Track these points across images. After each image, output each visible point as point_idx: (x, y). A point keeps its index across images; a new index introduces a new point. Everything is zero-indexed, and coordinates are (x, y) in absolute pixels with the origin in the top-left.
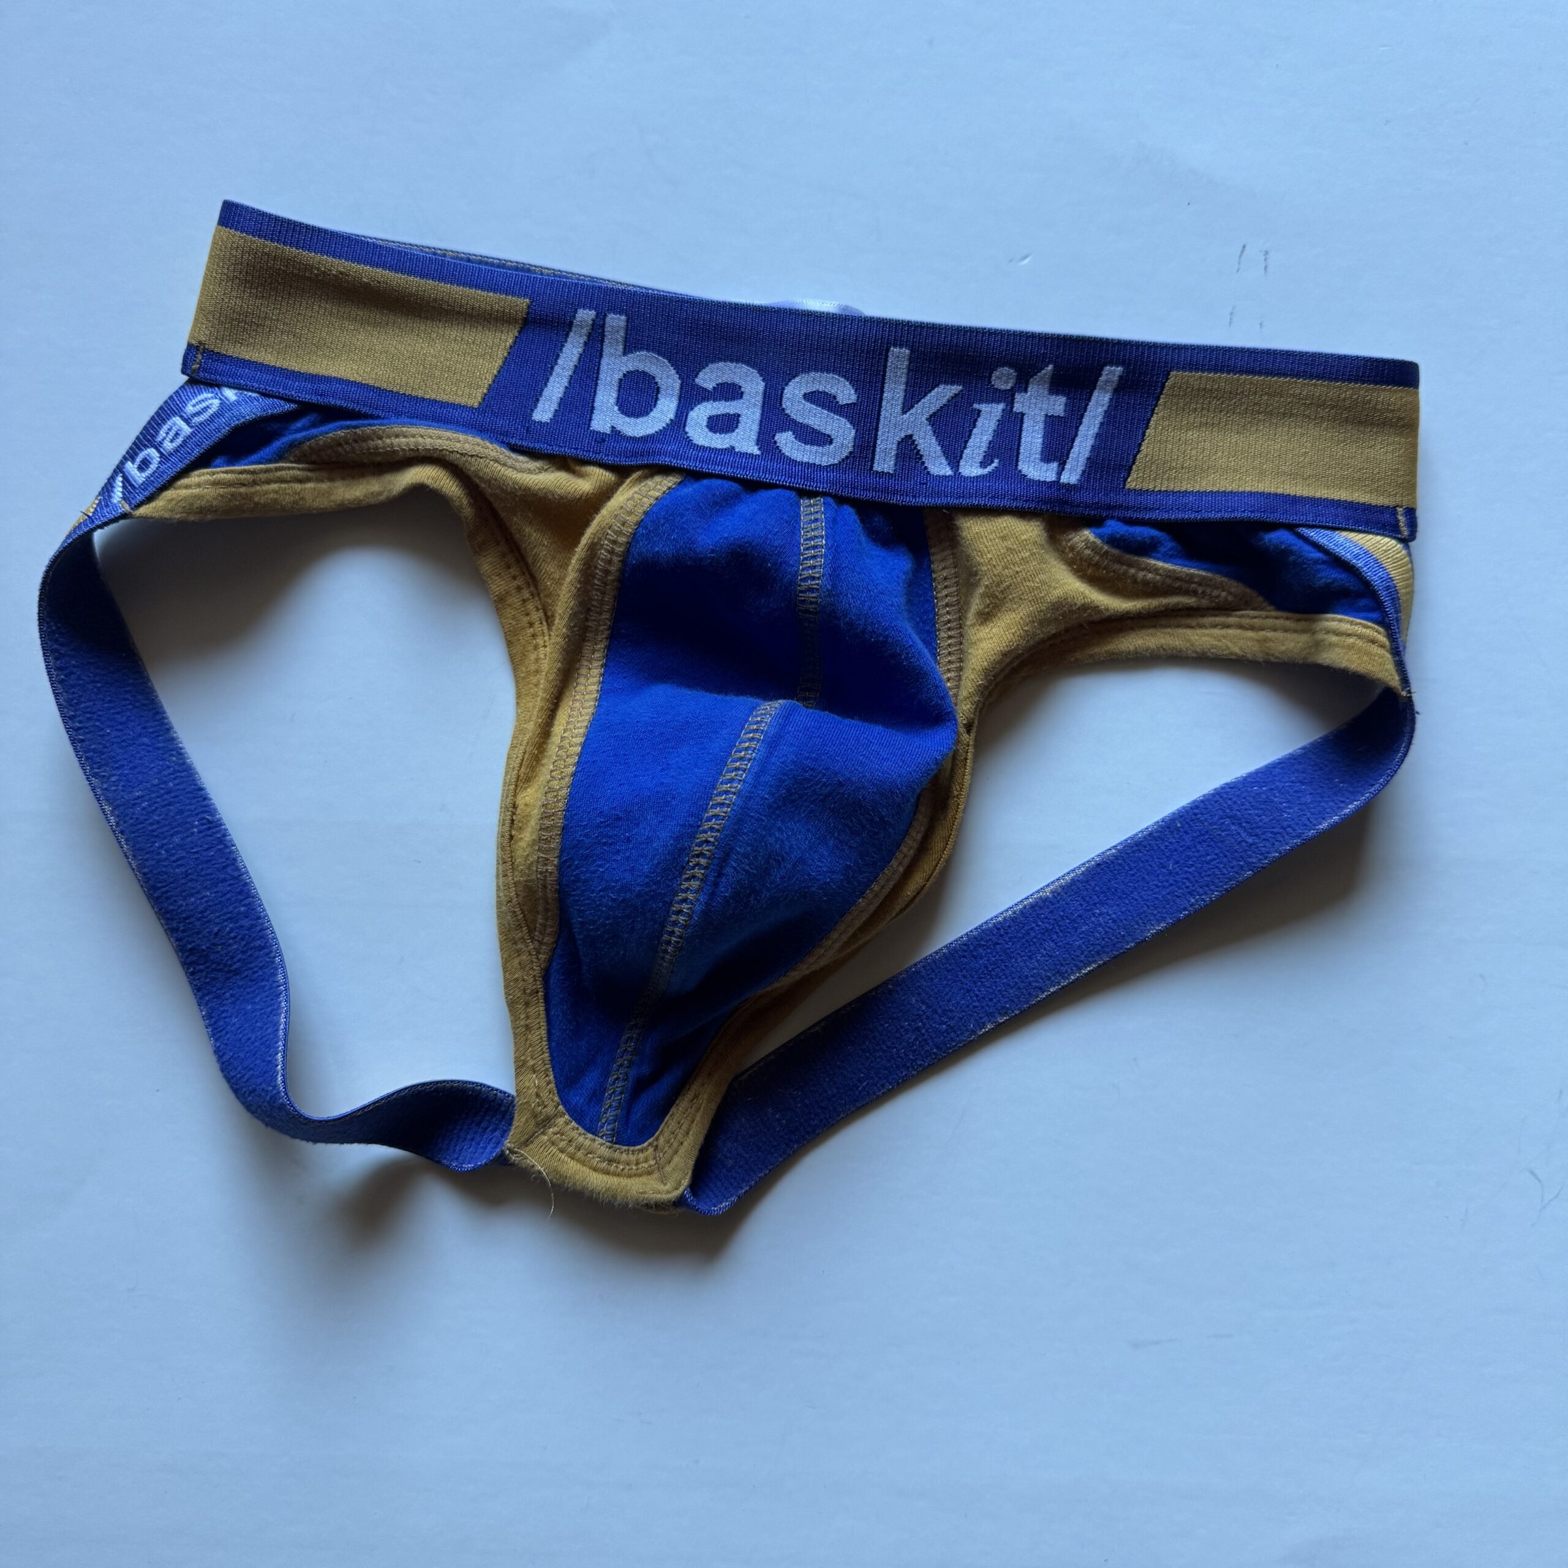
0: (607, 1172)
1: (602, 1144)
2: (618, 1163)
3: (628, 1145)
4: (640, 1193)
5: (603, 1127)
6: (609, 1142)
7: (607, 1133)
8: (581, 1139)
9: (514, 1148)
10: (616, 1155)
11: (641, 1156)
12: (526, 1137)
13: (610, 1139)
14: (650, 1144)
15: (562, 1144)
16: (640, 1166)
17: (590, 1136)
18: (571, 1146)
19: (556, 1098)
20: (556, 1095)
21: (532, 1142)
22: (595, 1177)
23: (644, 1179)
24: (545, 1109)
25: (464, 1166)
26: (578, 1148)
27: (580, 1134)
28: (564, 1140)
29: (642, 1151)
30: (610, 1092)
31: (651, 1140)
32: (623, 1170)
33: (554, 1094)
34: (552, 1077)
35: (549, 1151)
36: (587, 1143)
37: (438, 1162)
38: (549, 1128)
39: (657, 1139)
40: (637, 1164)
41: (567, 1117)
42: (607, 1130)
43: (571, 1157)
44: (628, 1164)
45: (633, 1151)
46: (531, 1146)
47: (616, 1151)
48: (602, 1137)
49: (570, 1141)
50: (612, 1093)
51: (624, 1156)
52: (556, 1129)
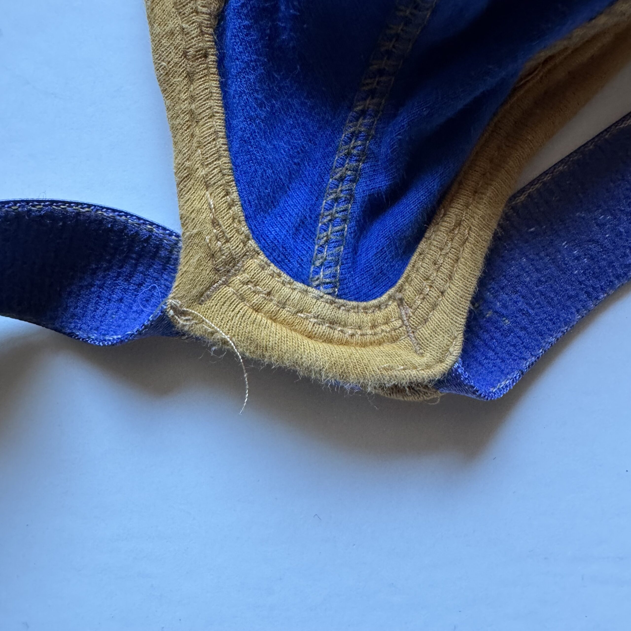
0: (329, 340)
1: (318, 298)
2: (345, 325)
3: (356, 300)
4: (384, 368)
5: (317, 273)
6: (329, 294)
7: (324, 280)
8: (286, 290)
9: (181, 306)
10: (341, 314)
11: (379, 315)
12: (199, 288)
13: (331, 291)
14: (390, 297)
15: (256, 299)
16: (378, 330)
17: (300, 285)
18: (271, 300)
19: (245, 229)
20: (244, 223)
21: (209, 297)
22: (312, 346)
23: (387, 348)
24: (228, 245)
25: (107, 338)
26: (283, 305)
27: (283, 283)
28: (259, 293)
29: (379, 307)
30: (325, 221)
31: (392, 291)
32: (352, 335)
33: (239, 222)
34: (235, 195)
35: (237, 310)
36: (296, 295)
37: (70, 335)
38: (235, 275)
39: (400, 290)
40: (374, 326)
41: (262, 257)
42: (325, 276)
43: (271, 319)
44: (360, 328)
45: (365, 308)
46: (208, 303)
47: (339, 308)
48: (317, 287)
49: (269, 294)
50: (330, 221)
51: (353, 317)
52: (246, 276)
